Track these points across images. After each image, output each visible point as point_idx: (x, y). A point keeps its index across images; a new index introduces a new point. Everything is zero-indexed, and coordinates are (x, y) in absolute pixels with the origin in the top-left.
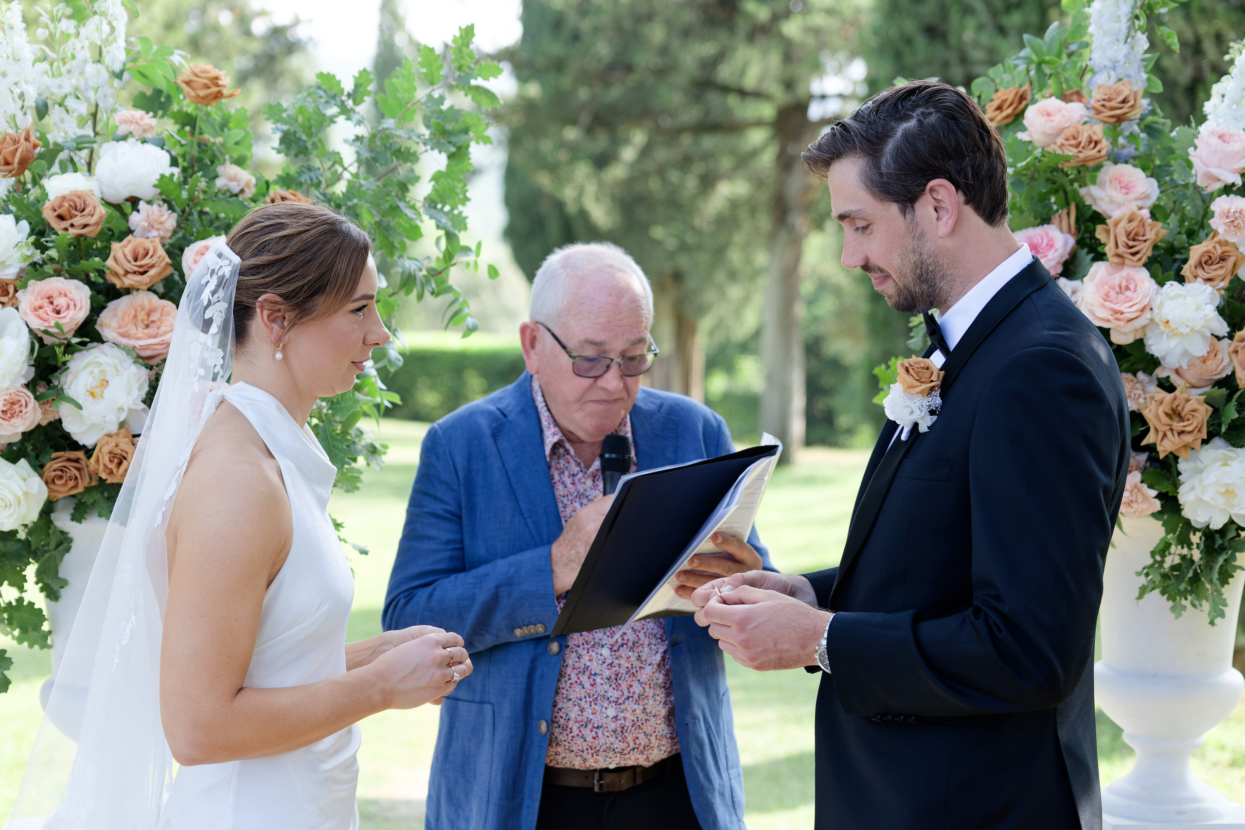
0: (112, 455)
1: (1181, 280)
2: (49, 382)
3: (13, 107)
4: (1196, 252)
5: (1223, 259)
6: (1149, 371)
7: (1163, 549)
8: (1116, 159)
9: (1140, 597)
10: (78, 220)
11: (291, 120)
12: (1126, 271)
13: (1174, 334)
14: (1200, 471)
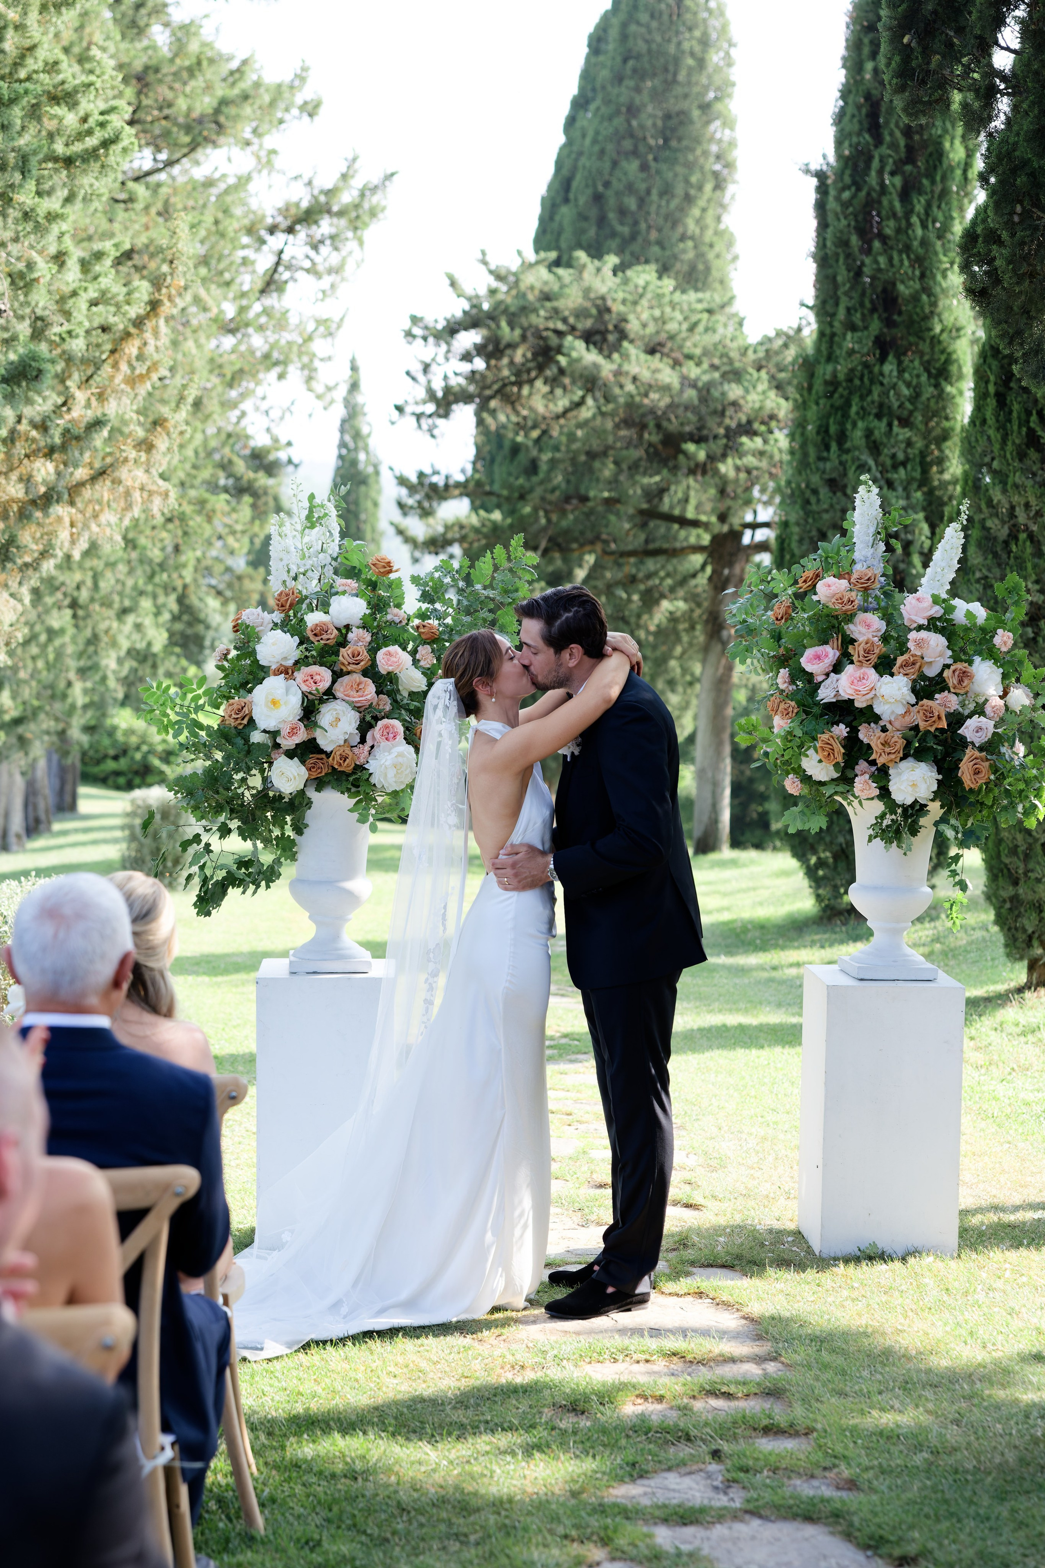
0: (341, 757)
1: (892, 675)
2: (309, 719)
3: (285, 577)
4: (900, 660)
5: (914, 664)
6: (876, 723)
7: (882, 816)
8: (866, 610)
9: (870, 840)
10: (325, 637)
11: (426, 584)
12: (864, 670)
13: (887, 702)
14: (900, 774)
